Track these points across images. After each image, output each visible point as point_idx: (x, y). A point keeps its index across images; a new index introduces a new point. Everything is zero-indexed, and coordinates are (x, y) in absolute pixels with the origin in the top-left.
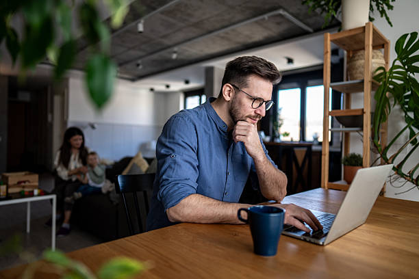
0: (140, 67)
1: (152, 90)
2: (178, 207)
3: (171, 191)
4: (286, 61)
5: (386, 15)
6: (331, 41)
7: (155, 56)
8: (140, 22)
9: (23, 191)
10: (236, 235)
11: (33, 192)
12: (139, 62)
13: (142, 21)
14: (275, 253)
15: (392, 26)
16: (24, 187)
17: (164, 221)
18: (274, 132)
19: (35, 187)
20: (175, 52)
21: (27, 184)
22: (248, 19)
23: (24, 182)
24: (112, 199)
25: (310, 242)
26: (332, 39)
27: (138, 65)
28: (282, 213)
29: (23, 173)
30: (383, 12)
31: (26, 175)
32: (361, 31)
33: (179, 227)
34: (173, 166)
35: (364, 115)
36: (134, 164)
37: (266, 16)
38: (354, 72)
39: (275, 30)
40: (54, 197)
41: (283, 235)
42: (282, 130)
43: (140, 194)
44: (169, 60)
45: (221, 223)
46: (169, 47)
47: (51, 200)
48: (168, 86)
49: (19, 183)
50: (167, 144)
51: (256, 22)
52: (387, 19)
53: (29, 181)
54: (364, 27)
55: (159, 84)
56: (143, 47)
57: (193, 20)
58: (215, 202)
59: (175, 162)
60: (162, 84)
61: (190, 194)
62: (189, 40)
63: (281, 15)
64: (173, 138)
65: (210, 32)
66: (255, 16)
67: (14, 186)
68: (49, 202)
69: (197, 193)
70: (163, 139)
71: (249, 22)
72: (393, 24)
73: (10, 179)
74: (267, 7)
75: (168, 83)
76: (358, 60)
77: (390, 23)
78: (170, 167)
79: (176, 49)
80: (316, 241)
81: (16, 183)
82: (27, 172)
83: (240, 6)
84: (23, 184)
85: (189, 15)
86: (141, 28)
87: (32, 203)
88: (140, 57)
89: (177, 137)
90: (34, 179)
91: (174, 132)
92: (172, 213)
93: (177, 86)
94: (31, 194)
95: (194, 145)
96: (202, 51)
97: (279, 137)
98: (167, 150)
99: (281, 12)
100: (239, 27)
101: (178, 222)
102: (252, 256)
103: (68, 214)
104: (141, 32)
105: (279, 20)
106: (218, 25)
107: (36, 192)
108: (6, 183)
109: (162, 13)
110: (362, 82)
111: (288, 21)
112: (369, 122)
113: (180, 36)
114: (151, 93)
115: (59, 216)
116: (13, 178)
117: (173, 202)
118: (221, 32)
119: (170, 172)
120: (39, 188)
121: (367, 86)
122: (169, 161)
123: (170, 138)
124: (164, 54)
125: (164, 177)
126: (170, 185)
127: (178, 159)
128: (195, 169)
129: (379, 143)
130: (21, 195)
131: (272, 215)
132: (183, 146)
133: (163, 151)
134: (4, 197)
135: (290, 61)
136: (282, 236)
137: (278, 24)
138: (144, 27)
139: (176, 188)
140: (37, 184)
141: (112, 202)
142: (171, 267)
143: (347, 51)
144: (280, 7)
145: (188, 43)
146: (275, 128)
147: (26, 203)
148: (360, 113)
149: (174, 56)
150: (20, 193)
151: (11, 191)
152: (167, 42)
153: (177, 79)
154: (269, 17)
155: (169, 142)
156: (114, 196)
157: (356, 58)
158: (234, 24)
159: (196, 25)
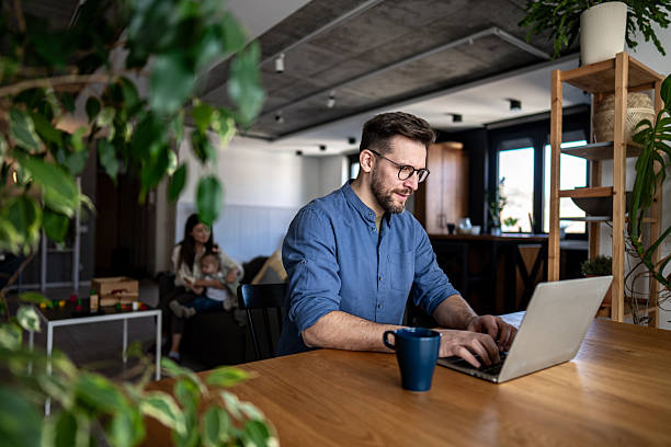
0: (281, 120)
1: (299, 153)
2: (315, 328)
3: (306, 308)
4: (508, 104)
5: (654, 38)
6: (562, 81)
7: (303, 104)
8: (278, 58)
9: (119, 304)
10: (385, 366)
11: (131, 305)
12: (279, 113)
13: (283, 55)
14: (428, 388)
15: (664, 54)
16: (120, 298)
17: (298, 346)
18: (490, 217)
19: (134, 299)
20: (332, 98)
21: (124, 294)
22: (443, 44)
23: (121, 291)
24: (238, 319)
25: (481, 378)
26: (564, 78)
27: (277, 118)
28: (437, 338)
29: (119, 279)
30: (649, 33)
31: (122, 281)
32: (610, 66)
33: (315, 354)
34: (305, 275)
35: (615, 197)
36: (269, 268)
37: (470, 39)
38: (603, 128)
39: (486, 59)
40: (158, 313)
41: (439, 365)
42: (504, 215)
43: (272, 312)
44: (324, 109)
45: (368, 351)
46: (323, 90)
47: (156, 317)
48: (323, 148)
49: (114, 292)
50: (296, 247)
51: (456, 48)
52: (657, 43)
53: (126, 291)
54: (614, 59)
55: (310, 145)
56: (285, 91)
57: (358, 50)
58: (364, 323)
59: (308, 270)
60: (314, 145)
61: (331, 311)
62: (354, 78)
63: (494, 36)
64: (303, 239)
65: (385, 66)
66: (452, 40)
67: (108, 296)
68: (153, 320)
69: (341, 310)
70: (290, 241)
71: (443, 48)
72: (665, 51)
73: (103, 287)
74: (471, 25)
75: (323, 143)
76: (608, 109)
77: (661, 50)
78: (301, 276)
79: (333, 93)
80: (489, 377)
81: (110, 292)
82: (124, 278)
83: (428, 25)
84: (119, 294)
85: (351, 43)
86: (280, 66)
87: (130, 320)
88: (281, 106)
89: (306, 235)
90: (132, 287)
91: (303, 230)
92: (308, 336)
93: (338, 147)
94: (129, 309)
95: (331, 244)
96: (372, 94)
97: (499, 226)
98: (296, 254)
99: (494, 31)
100: (429, 57)
101: (316, 348)
102: (399, 391)
103: (177, 338)
104: (280, 72)
105: (493, 43)
106: (396, 56)
107: (136, 305)
108: (98, 293)
109: (310, 42)
110: (612, 144)
111: (508, 43)
112: (622, 208)
113: (338, 74)
114: (299, 158)
115: (165, 340)
116: (107, 285)
117: (309, 321)
118: (401, 66)
119: (302, 284)
120: (139, 301)
121: (619, 152)
122: (299, 269)
123: (298, 239)
124: (316, 99)
125: (296, 290)
126: (305, 300)
127: (311, 265)
128: (335, 277)
129: (639, 240)
130: (117, 309)
131: (423, 339)
132: (315, 248)
133: (291, 257)
134: (95, 311)
135: (515, 104)
136: (437, 367)
137: (491, 49)
138: (285, 64)
139: (312, 303)
140: (136, 294)
141: (237, 322)
142: (295, 397)
143: (595, 94)
144: (492, 25)
145: (352, 84)
146: (492, 212)
147: (122, 320)
148: (607, 194)
149: (331, 103)
150: (115, 306)
151: (104, 303)
152: (319, 83)
153: (336, 136)
154: (474, 40)
155: (298, 244)
156: (240, 315)
157: (605, 107)
158: (420, 52)
159: (362, 57)
